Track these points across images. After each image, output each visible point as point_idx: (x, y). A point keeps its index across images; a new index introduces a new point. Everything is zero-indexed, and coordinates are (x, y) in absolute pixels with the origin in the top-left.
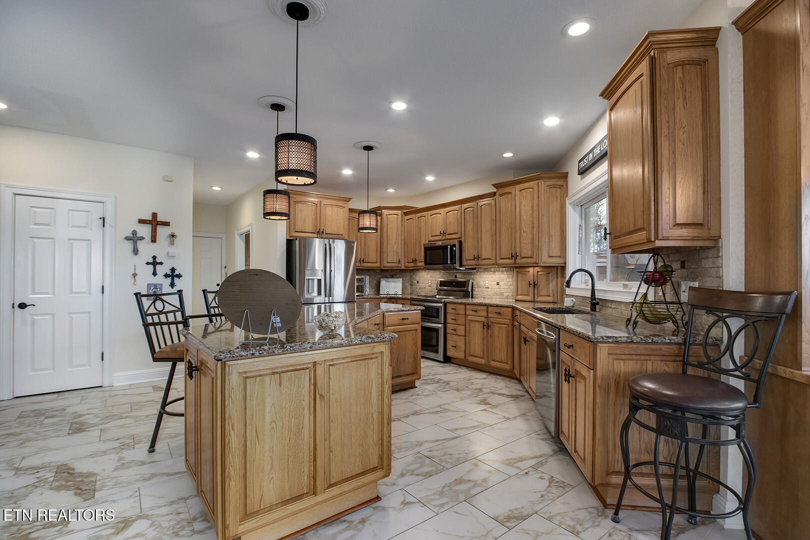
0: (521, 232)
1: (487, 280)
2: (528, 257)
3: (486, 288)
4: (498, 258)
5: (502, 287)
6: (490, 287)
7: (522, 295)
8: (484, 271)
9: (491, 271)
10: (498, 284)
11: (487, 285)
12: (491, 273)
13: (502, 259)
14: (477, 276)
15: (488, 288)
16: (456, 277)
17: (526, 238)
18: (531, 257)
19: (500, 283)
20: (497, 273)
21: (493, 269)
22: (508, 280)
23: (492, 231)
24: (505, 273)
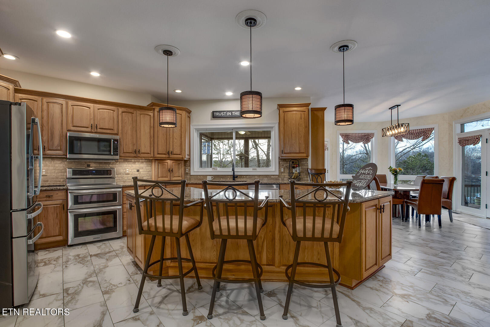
0: (173, 139)
1: (127, 168)
2: (178, 154)
3: (126, 174)
4: (156, 153)
5: (142, 173)
6: (130, 173)
7: (162, 177)
8: (124, 162)
9: (131, 162)
10: (138, 171)
11: (128, 172)
12: (131, 163)
13: (158, 154)
14: (116, 166)
15: (129, 174)
16: (89, 166)
17: (177, 142)
18: (180, 154)
19: (140, 170)
20: (137, 163)
21: (133, 160)
22: (147, 168)
23: (150, 134)
24: (145, 163)
